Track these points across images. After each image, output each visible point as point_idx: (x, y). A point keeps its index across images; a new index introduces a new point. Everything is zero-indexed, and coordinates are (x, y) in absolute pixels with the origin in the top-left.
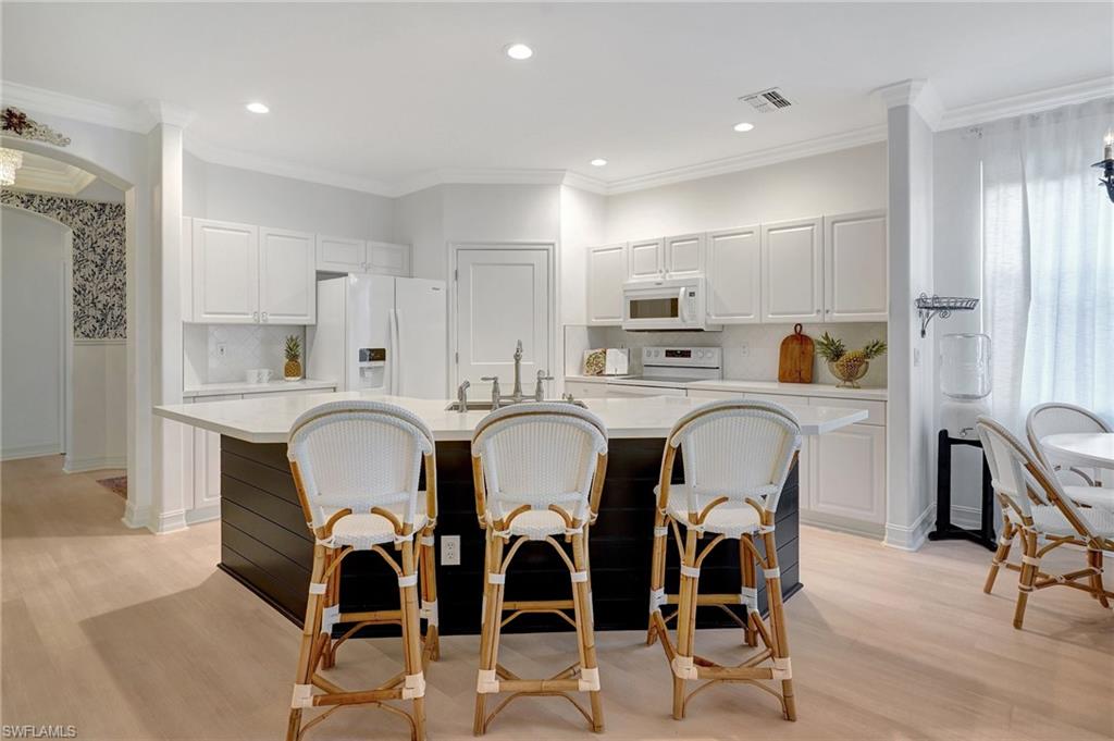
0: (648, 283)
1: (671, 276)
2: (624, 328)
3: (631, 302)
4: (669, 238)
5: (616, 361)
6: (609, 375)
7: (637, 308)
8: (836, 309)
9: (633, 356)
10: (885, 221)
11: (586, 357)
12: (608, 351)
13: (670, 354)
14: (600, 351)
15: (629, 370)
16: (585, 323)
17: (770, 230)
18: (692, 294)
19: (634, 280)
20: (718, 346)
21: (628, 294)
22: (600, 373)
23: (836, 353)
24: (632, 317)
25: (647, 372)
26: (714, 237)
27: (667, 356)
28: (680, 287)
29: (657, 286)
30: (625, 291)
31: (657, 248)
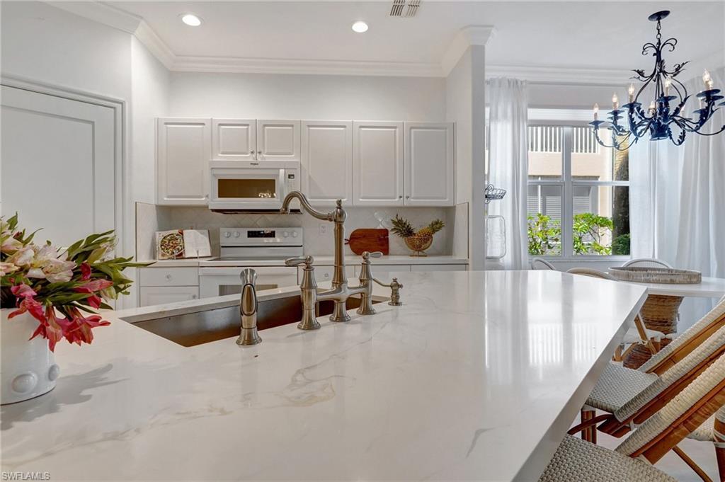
0: (239, 163)
1: (263, 158)
2: (210, 208)
3: (220, 181)
4: (261, 121)
5: (196, 243)
6: (188, 258)
7: (227, 187)
8: (413, 196)
9: (213, 238)
10: (446, 132)
11: (159, 239)
12: (185, 232)
13: (252, 234)
14: (176, 231)
15: (212, 252)
16: (153, 202)
17: (361, 127)
18: (290, 176)
19: (220, 158)
20: (299, 227)
21: (216, 172)
22: (180, 256)
23: (405, 230)
24: (220, 196)
25: (226, 253)
26: (309, 126)
27: (249, 236)
28: (279, 169)
29: (252, 166)
30: (212, 169)
31: (247, 129)
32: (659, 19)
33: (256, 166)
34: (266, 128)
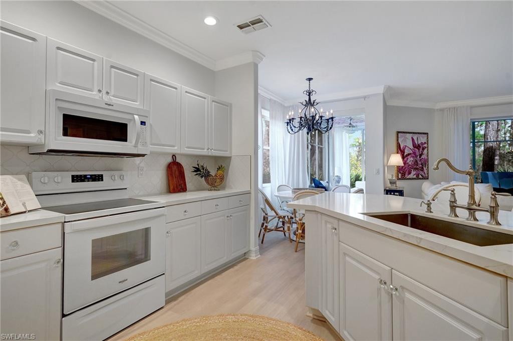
3: (65, 116)
4: (108, 61)
5: (17, 193)
6: (15, 214)
13: (76, 179)
17: (186, 92)
18: (143, 123)
19: (60, 88)
21: (60, 105)
26: (151, 80)
27: (73, 181)
28: (133, 114)
29: (107, 107)
30: (56, 99)
31: (93, 63)
32: (309, 81)
33: (110, 107)
34: (113, 69)
